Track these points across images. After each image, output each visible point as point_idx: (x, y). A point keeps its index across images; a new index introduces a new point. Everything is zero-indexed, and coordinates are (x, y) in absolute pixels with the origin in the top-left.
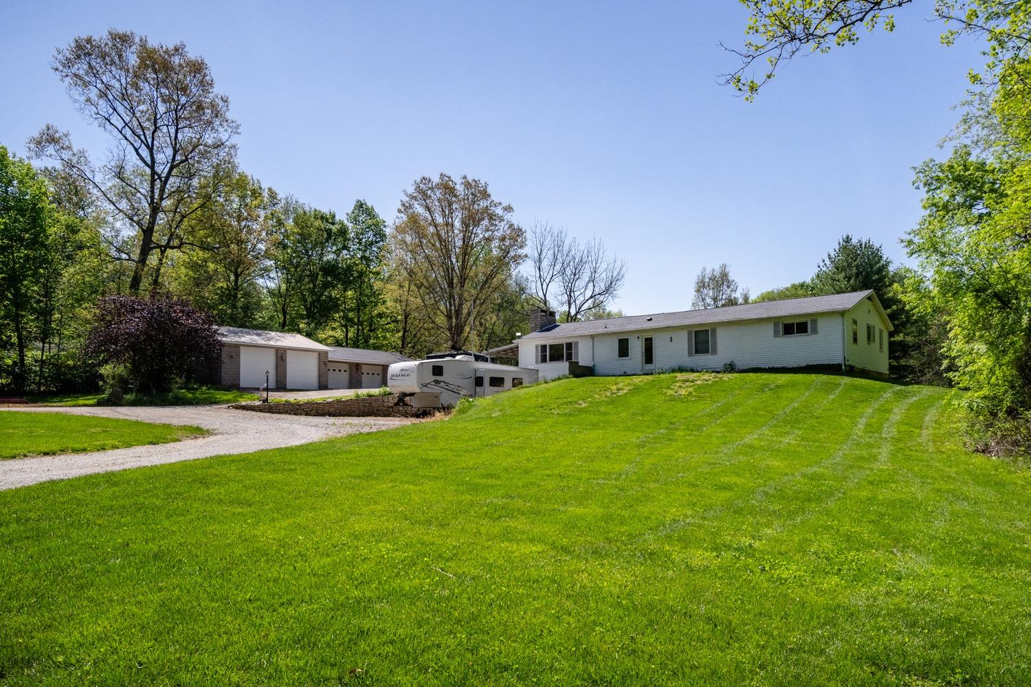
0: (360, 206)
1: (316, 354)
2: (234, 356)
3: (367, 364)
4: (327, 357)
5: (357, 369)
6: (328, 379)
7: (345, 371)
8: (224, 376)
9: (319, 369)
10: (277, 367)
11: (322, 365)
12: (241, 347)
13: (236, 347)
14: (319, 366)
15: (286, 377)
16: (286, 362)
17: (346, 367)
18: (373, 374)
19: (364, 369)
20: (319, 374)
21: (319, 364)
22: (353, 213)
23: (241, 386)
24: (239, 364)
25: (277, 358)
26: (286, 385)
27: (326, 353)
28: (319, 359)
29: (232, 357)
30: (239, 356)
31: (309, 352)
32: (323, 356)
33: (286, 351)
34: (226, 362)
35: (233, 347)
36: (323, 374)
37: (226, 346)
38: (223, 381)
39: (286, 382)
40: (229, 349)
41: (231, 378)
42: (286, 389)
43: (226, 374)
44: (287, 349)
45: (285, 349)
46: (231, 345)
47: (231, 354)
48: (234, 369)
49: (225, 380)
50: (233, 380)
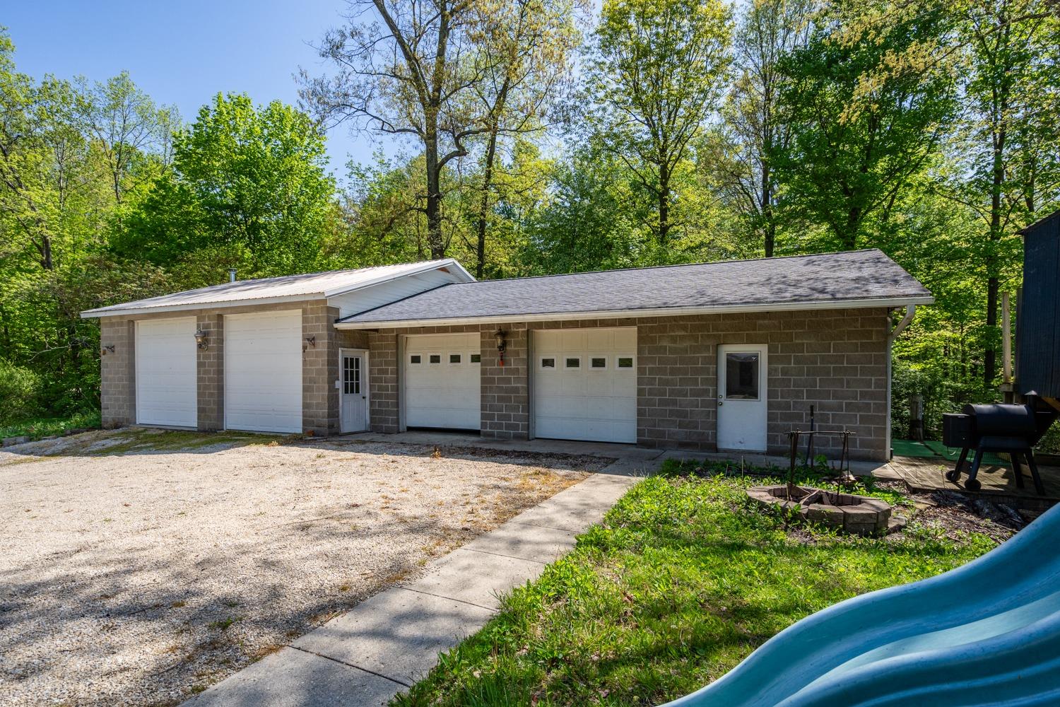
2: (118, 349)
11: (308, 349)
13: (122, 324)
14: (303, 355)
29: (114, 350)
31: (273, 312)
32: (312, 318)
33: (220, 317)
34: (107, 364)
35: (117, 326)
36: (311, 380)
37: (106, 325)
38: (103, 410)
39: (216, 410)
40: (111, 332)
41: (114, 401)
42: (216, 430)
43: (107, 393)
44: (217, 312)
45: (214, 312)
46: (113, 321)
47: (113, 343)
48: (118, 379)
49: (106, 409)
50: (118, 408)
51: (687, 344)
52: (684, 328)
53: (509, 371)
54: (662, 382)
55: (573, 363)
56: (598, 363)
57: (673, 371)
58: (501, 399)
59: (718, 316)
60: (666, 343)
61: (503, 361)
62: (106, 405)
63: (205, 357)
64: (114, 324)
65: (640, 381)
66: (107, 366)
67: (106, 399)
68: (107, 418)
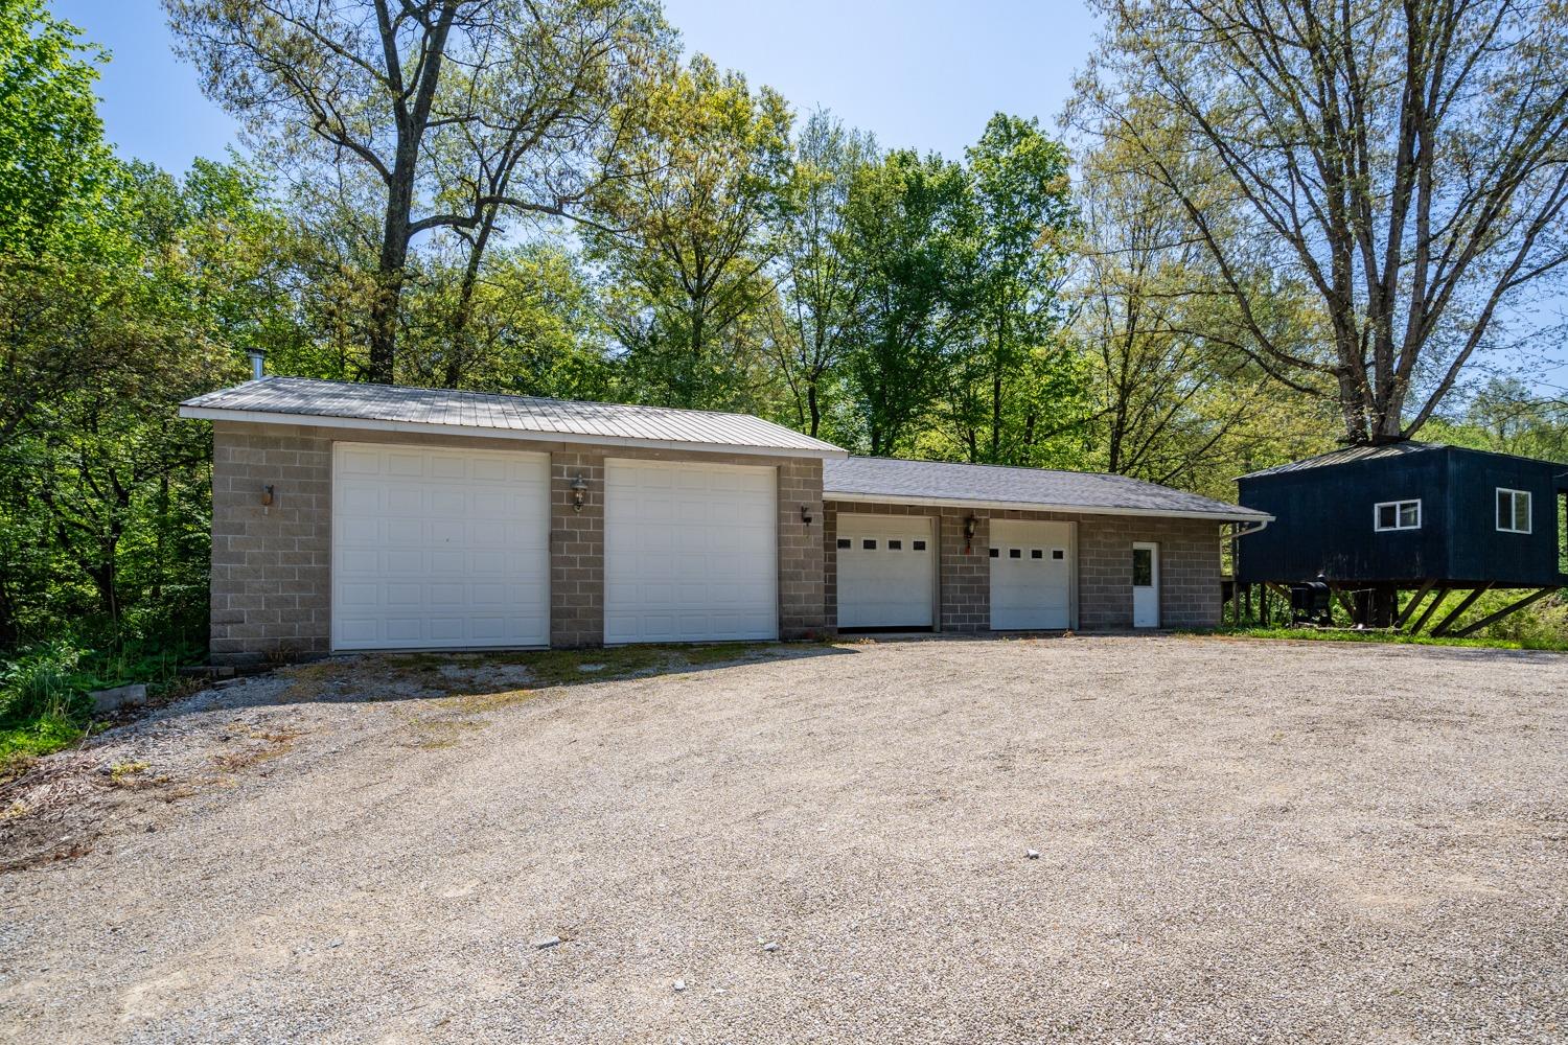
1: (764, 475)
2: (287, 495)
3: (1014, 514)
4: (820, 483)
5: (968, 534)
6: (820, 587)
7: (919, 546)
8: (225, 602)
9: (780, 542)
10: (551, 537)
11: (797, 523)
12: (339, 447)
13: (307, 445)
14: (780, 530)
16: (600, 512)
17: (922, 529)
19: (1001, 534)
20: (780, 563)
21: (780, 518)
23: (337, 645)
24: (325, 532)
26: (600, 626)
27: (814, 465)
28: (780, 496)
30: (326, 489)
31: (728, 466)
32: (799, 481)
33: (600, 460)
34: (242, 526)
35: (287, 447)
36: (797, 564)
37: (238, 441)
38: (220, 627)
39: (601, 613)
40: (261, 457)
41: (267, 605)
42: (600, 645)
43: (238, 588)
44: (604, 452)
45: (598, 452)
46: (272, 434)
47: (268, 481)
48: (287, 559)
49: (230, 622)
50: (283, 620)
51: (1115, 540)
52: (1112, 526)
53: (971, 560)
54: (1099, 572)
55: (1015, 554)
56: (1037, 554)
57: (1107, 563)
58: (963, 590)
59: (1133, 517)
60: (1100, 538)
61: (968, 549)
62: (230, 613)
63: (572, 523)
64: (276, 442)
65: (1080, 572)
66: (240, 529)
67: (232, 602)
68: (236, 642)
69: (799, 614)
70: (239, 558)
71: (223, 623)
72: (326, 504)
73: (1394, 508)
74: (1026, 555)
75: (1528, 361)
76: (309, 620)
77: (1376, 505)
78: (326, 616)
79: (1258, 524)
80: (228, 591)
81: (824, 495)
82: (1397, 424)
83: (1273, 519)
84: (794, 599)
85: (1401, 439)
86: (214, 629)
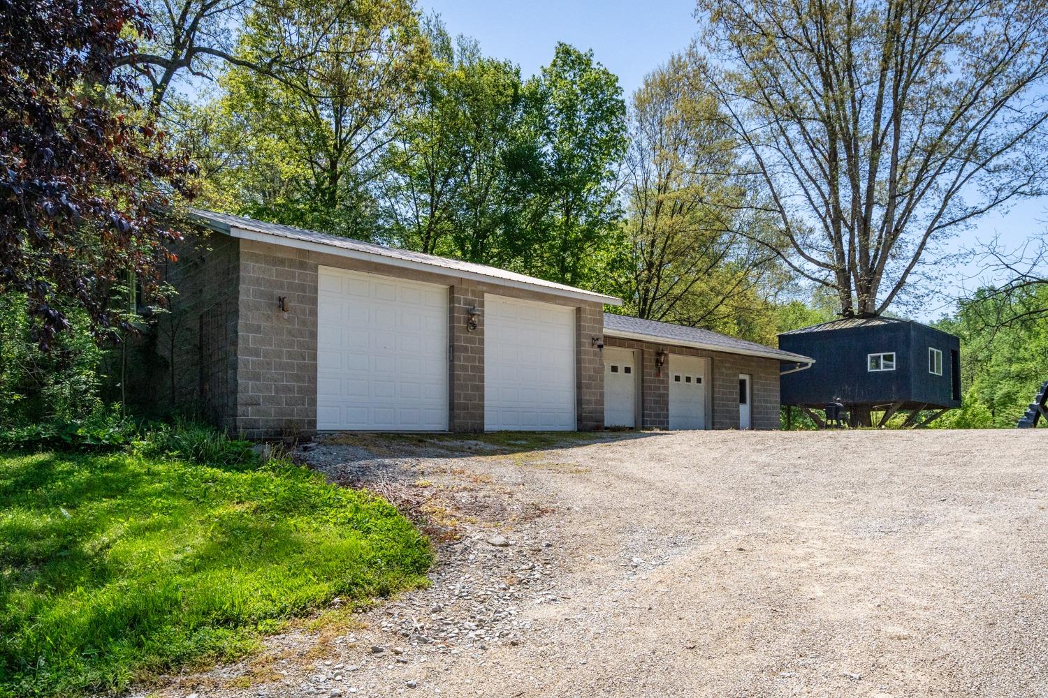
0: (565, 53)
1: (569, 313)
2: (290, 304)
4: (601, 322)
5: (659, 363)
6: (602, 395)
7: (627, 370)
8: (247, 388)
9: (579, 361)
10: (452, 350)
11: (586, 347)
12: (322, 270)
13: (302, 265)
15: (481, 389)
16: (482, 333)
17: (628, 358)
18: (688, 379)
21: (579, 344)
22: (554, 65)
23: (321, 426)
24: (314, 335)
25: (452, 319)
26: (482, 417)
27: (598, 308)
28: (579, 328)
29: (282, 304)
30: (314, 301)
32: (590, 318)
33: (482, 293)
34: (259, 327)
35: (290, 266)
36: (590, 378)
37: (256, 258)
38: (244, 408)
39: (482, 407)
40: (273, 273)
41: (276, 392)
42: (482, 430)
43: (256, 377)
44: (485, 288)
45: (480, 288)
46: (280, 255)
47: (278, 292)
48: (290, 355)
49: (251, 404)
50: (286, 404)
51: (730, 371)
52: (729, 362)
53: (659, 381)
54: (723, 393)
55: (678, 379)
57: (727, 387)
58: (656, 402)
60: (723, 370)
61: (659, 373)
62: (251, 397)
63: (466, 340)
64: (282, 262)
65: (713, 392)
66: (258, 329)
67: (253, 388)
68: (255, 421)
69: (591, 413)
70: (256, 353)
71: (246, 404)
72: (314, 313)
73: (879, 357)
74: (683, 379)
75: (941, 273)
76: (303, 405)
77: (869, 355)
78: (314, 402)
79: (807, 364)
80: (249, 379)
81: (604, 330)
82: (873, 305)
83: (814, 361)
84: (589, 402)
85: (875, 315)
86: (240, 409)
